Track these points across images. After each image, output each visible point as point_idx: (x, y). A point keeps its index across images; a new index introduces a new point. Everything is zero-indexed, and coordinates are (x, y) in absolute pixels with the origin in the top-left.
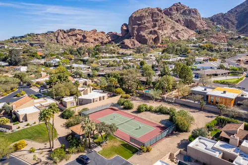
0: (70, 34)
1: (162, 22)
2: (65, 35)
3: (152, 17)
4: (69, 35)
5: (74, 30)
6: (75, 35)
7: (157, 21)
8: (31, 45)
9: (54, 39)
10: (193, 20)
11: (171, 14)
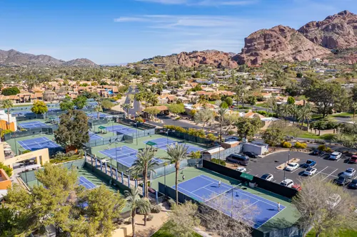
1: (277, 42)
2: (187, 57)
3: (265, 39)
4: (190, 57)
5: (196, 52)
6: (196, 57)
7: (269, 42)
8: (156, 65)
9: (176, 60)
10: (335, 37)
11: (307, 32)
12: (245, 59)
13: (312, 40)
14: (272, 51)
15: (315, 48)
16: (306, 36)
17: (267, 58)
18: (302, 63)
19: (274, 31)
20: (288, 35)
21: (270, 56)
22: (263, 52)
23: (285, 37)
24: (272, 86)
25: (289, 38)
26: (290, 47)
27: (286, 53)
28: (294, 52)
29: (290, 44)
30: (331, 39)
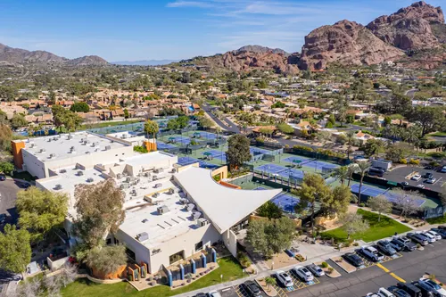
0: (239, 56)
1: (343, 42)
2: (234, 58)
3: (329, 37)
4: (238, 58)
6: (245, 58)
7: (334, 42)
8: (198, 68)
9: (221, 62)
10: (409, 35)
11: (376, 28)
12: (308, 63)
13: (382, 39)
14: (337, 52)
15: (387, 48)
16: (376, 34)
17: (331, 60)
18: (373, 67)
19: (339, 28)
20: (356, 32)
21: (335, 59)
22: (327, 54)
23: (352, 36)
24: (353, 99)
25: (356, 37)
26: (357, 47)
27: (354, 54)
28: (362, 53)
29: (358, 43)
30: (405, 38)
